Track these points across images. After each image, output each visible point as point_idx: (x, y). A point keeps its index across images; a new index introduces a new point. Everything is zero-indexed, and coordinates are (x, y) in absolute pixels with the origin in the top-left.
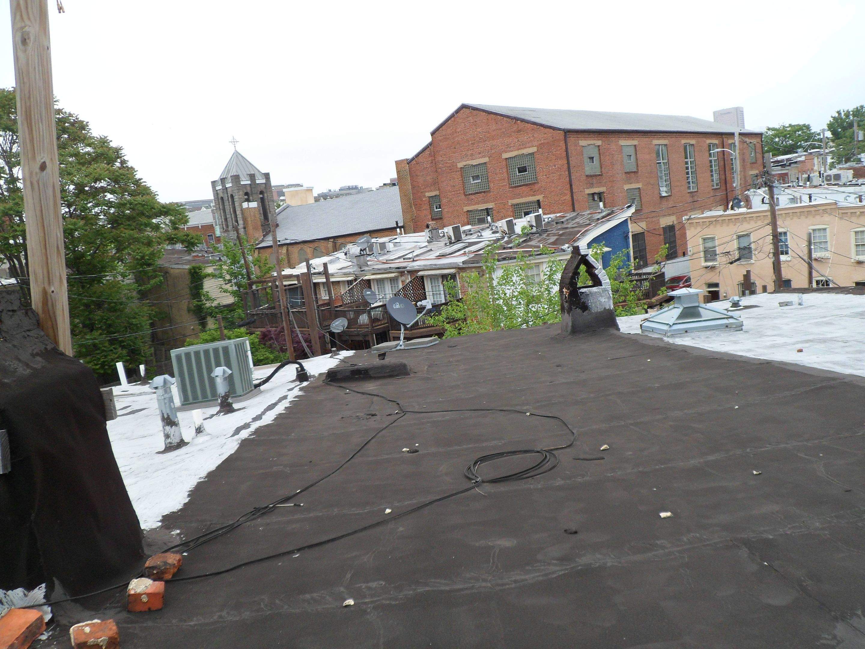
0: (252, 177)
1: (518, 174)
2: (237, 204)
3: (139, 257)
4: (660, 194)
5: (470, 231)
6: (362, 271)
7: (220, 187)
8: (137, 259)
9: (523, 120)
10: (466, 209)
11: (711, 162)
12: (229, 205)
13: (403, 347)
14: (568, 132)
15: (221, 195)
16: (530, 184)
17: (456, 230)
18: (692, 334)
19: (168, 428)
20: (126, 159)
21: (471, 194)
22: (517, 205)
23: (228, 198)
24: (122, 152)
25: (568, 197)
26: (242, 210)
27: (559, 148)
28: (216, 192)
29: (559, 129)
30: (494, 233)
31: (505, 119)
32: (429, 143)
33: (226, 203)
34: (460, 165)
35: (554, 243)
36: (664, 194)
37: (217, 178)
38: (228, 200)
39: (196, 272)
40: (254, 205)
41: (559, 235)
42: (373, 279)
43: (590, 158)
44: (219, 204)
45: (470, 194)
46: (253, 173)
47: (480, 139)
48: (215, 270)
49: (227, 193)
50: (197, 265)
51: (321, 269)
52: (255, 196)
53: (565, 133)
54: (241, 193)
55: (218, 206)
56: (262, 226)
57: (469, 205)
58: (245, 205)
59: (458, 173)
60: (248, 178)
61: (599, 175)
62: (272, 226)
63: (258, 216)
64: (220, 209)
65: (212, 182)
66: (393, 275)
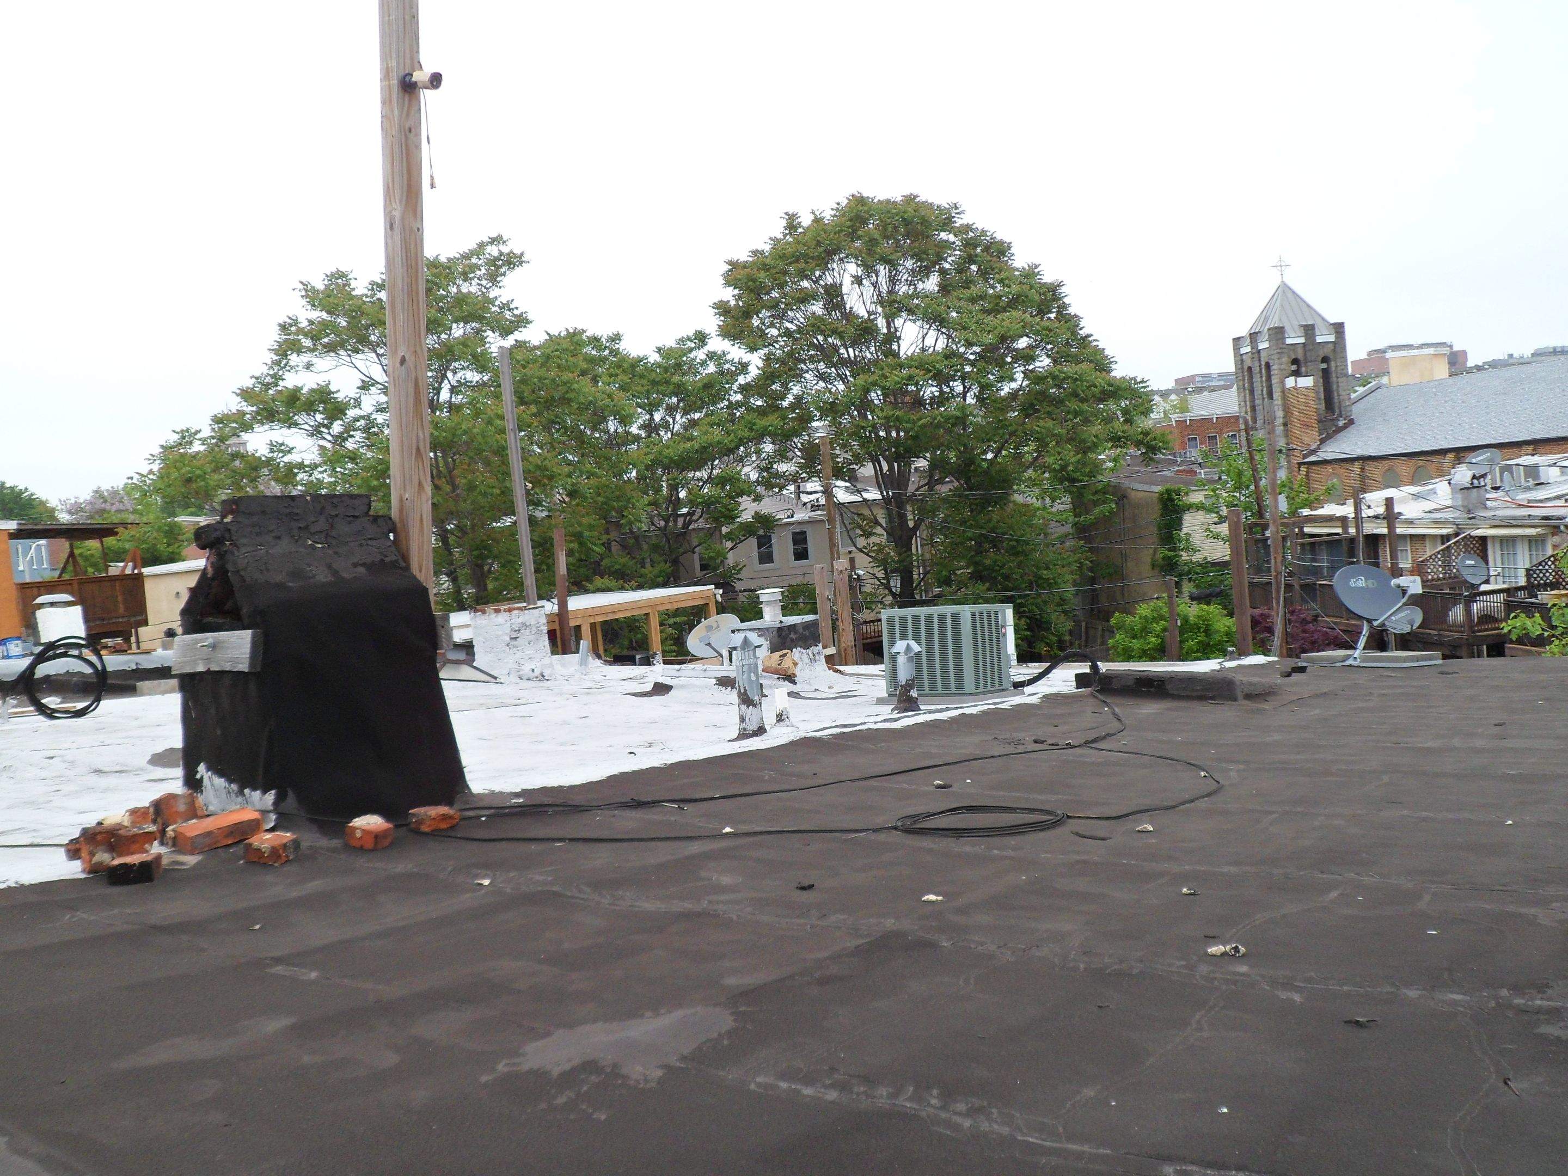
0: (1309, 330)
2: (1275, 380)
3: (1057, 467)
6: (1471, 518)
7: (1248, 349)
12: (1262, 382)
13: (1359, 663)
15: (1248, 363)
19: (743, 707)
20: (1067, 303)
23: (1261, 370)
24: (1063, 289)
26: (1284, 391)
28: (1239, 359)
33: (1256, 378)
37: (1243, 331)
38: (1261, 372)
39: (1171, 500)
40: (1306, 382)
42: (1493, 537)
44: (1244, 380)
46: (1311, 322)
48: (1205, 497)
49: (1260, 360)
50: (1175, 487)
51: (1381, 510)
52: (1311, 366)
54: (1285, 359)
55: (1241, 384)
56: (1320, 421)
58: (1290, 382)
60: (1301, 332)
62: (1341, 423)
63: (1312, 402)
64: (1244, 389)
65: (1234, 340)
66: (1533, 531)
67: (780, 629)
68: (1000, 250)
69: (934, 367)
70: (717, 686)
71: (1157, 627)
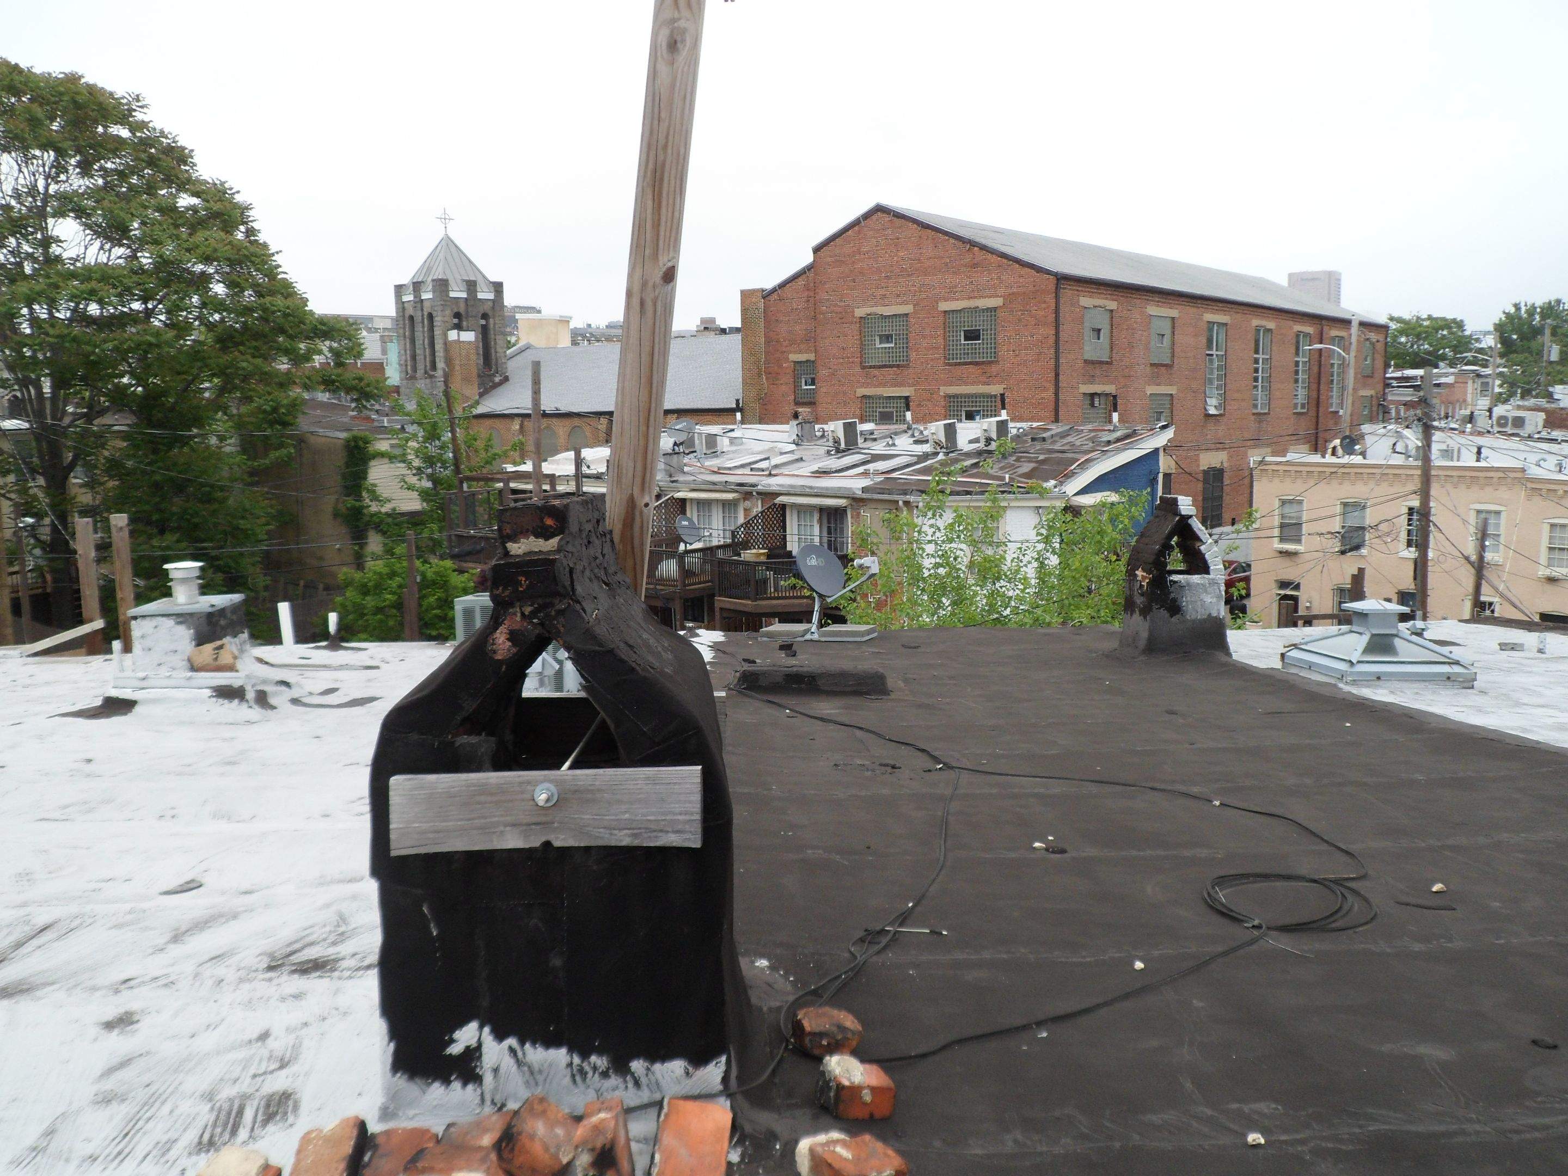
0: (471, 286)
1: (963, 342)
2: (437, 332)
3: (268, 408)
4: (1206, 410)
5: (872, 433)
6: (673, 482)
7: (411, 298)
8: (265, 411)
9: (983, 248)
10: (862, 391)
11: (1297, 363)
12: (423, 332)
13: (816, 637)
14: (1063, 279)
15: (410, 311)
16: (983, 363)
17: (850, 429)
18: (1388, 684)
20: (256, 228)
21: (874, 367)
22: (956, 396)
23: (423, 319)
24: (251, 213)
25: (1050, 394)
26: (446, 343)
27: (1043, 306)
28: (401, 306)
29: (1048, 272)
30: (916, 442)
31: (952, 241)
32: (807, 266)
33: (418, 328)
34: (860, 312)
35: (1028, 475)
36: (1212, 411)
37: (405, 279)
38: (423, 322)
39: (357, 447)
40: (468, 336)
41: (1037, 462)
42: (691, 500)
43: (1094, 330)
44: (404, 328)
45: (871, 367)
46: (473, 278)
47: (903, 270)
48: (392, 446)
49: (422, 310)
50: (362, 434)
52: (472, 321)
53: (1058, 280)
54: (448, 312)
55: (401, 331)
56: (479, 376)
57: (867, 385)
58: (453, 335)
59: (853, 326)
60: (464, 287)
61: (1107, 363)
62: (497, 379)
63: (473, 357)
64: (405, 337)
65: (396, 286)
66: (730, 496)
67: (210, 616)
68: (180, 156)
69: (120, 282)
70: (214, 699)
71: (394, 583)
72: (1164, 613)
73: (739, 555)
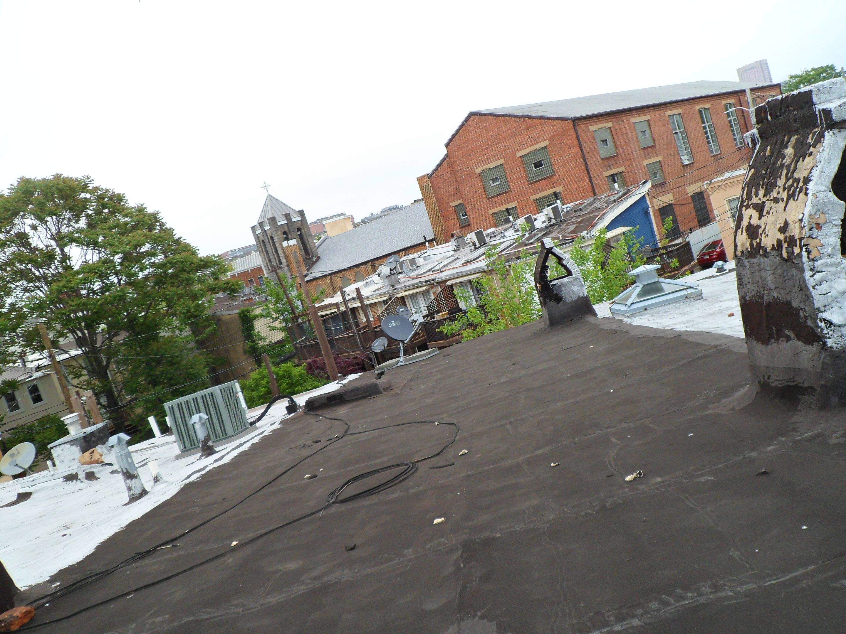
0: (288, 216)
1: (534, 170)
2: (277, 244)
3: (185, 311)
4: (682, 163)
5: (494, 233)
6: (394, 289)
7: (260, 231)
8: (184, 313)
9: (530, 117)
10: (491, 212)
11: (730, 121)
12: (271, 246)
13: (403, 363)
14: (576, 120)
15: (261, 238)
16: (548, 177)
17: (479, 235)
18: (652, 311)
19: (128, 481)
20: (164, 222)
21: (494, 197)
22: (539, 199)
23: (269, 240)
24: (160, 215)
25: (587, 183)
26: (283, 249)
27: (570, 137)
28: (257, 237)
29: (567, 119)
30: (516, 231)
31: (513, 119)
32: (446, 155)
33: (268, 245)
34: (478, 171)
35: (573, 232)
36: (687, 162)
37: (255, 223)
38: (269, 242)
39: (245, 316)
40: (293, 242)
41: (577, 223)
42: (407, 296)
43: (603, 141)
44: (261, 247)
45: (492, 197)
46: (287, 212)
47: (493, 142)
48: (263, 310)
49: (267, 236)
50: (246, 308)
51: (355, 295)
52: (293, 234)
53: (573, 121)
54: (279, 233)
55: (260, 249)
56: (304, 261)
57: (493, 207)
58: (285, 244)
59: (477, 179)
60: (284, 218)
61: (615, 156)
62: (314, 259)
63: (298, 252)
64: (263, 252)
65: (251, 228)
66: (423, 289)
69: (98, 270)
71: (264, 382)
72: (553, 303)
73: (434, 318)
